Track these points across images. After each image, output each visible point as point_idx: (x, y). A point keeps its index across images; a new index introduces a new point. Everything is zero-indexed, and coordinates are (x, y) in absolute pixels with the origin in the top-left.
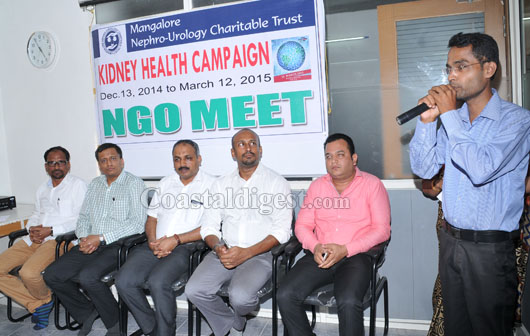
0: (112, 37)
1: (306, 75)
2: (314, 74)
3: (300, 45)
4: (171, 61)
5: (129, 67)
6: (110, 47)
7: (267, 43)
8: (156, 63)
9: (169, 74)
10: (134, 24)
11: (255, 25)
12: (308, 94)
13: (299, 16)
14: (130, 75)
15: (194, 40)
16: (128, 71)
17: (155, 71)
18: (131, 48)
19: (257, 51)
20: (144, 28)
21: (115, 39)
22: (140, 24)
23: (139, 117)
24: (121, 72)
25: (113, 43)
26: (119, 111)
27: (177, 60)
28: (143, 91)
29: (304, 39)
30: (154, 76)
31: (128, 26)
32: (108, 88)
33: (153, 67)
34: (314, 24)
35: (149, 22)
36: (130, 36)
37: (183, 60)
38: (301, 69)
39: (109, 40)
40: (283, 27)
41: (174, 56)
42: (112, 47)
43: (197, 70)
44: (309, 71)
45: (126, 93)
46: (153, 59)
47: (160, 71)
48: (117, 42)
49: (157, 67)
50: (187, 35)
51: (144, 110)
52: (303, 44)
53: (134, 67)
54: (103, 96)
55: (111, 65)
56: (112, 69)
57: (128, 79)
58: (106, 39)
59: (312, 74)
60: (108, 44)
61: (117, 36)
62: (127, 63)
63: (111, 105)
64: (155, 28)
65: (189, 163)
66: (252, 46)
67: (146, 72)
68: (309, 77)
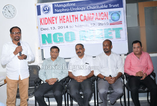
0: (46, 8)
1: (120, 23)
2: (123, 22)
3: (118, 13)
4: (72, 17)
5: (54, 19)
6: (45, 12)
7: (107, 12)
8: (65, 18)
9: (71, 22)
10: (56, 4)
11: (103, 7)
12: (121, 29)
13: (118, 5)
14: (55, 22)
15: (81, 11)
16: (53, 20)
17: (65, 21)
18: (54, 12)
19: (104, 15)
20: (60, 6)
21: (48, 9)
22: (59, 4)
23: (58, 37)
24: (51, 21)
25: (47, 10)
26: (49, 35)
27: (74, 17)
28: (60, 28)
29: (120, 12)
30: (64, 22)
31: (53, 5)
32: (44, 26)
33: (64, 19)
34: (123, 7)
35: (63, 4)
36: (54, 8)
37: (76, 17)
38: (119, 21)
39: (45, 9)
40: (112, 8)
41: (73, 16)
42: (47, 11)
43: (82, 21)
44: (121, 22)
45: (52, 28)
46: (64, 16)
47: (67, 21)
48: (49, 10)
49: (66, 19)
50: (78, 9)
51: (60, 34)
52: (119, 13)
53: (56, 19)
54: (42, 29)
55: (46, 18)
56: (46, 19)
57: (54, 23)
58: (44, 9)
59: (122, 22)
60: (44, 11)
61: (48, 8)
62: (53, 18)
63: (46, 33)
64: (65, 6)
65: (81, 51)
66: (102, 13)
67: (61, 21)
68: (121, 24)
